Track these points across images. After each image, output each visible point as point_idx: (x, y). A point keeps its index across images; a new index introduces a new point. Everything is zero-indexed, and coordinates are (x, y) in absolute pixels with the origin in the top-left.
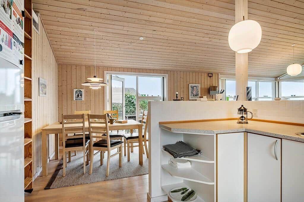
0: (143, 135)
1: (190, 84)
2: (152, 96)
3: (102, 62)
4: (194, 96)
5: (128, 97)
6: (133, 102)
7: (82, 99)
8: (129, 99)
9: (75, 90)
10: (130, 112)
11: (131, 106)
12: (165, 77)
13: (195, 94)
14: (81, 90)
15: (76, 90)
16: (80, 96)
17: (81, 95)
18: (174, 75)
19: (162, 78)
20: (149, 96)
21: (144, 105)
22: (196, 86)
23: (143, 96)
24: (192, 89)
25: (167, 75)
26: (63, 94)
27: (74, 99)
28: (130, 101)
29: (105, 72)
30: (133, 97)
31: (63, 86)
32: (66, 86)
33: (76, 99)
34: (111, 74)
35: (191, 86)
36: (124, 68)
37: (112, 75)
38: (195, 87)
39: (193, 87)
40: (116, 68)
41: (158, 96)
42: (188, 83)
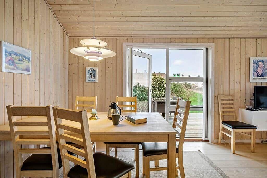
0: (177, 147)
1: (251, 58)
2: (189, 76)
3: (119, 30)
4: (258, 76)
5: (158, 80)
6: (163, 86)
7: (95, 81)
8: (159, 83)
9: (87, 69)
10: (160, 96)
11: (161, 90)
12: (211, 48)
13: (260, 72)
14: (94, 69)
15: (89, 69)
16: (92, 76)
17: (94, 76)
18: (224, 43)
19: (205, 50)
20: (184, 76)
21: (175, 89)
22: (263, 61)
23: (177, 76)
24: (255, 65)
25: (213, 45)
26: (74, 74)
27: (86, 81)
28: (160, 85)
29: (124, 44)
30: (163, 81)
31: (74, 64)
32: (78, 64)
33: (88, 81)
34: (132, 46)
35: (253, 60)
36: (149, 38)
37: (133, 49)
38: (260, 63)
39: (256, 63)
40: (138, 38)
41: (199, 76)
42: (248, 56)
